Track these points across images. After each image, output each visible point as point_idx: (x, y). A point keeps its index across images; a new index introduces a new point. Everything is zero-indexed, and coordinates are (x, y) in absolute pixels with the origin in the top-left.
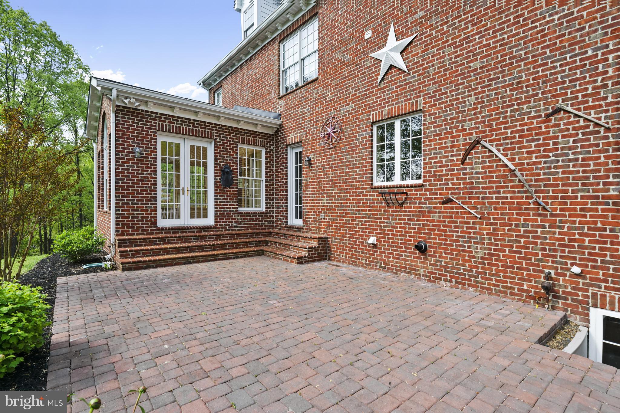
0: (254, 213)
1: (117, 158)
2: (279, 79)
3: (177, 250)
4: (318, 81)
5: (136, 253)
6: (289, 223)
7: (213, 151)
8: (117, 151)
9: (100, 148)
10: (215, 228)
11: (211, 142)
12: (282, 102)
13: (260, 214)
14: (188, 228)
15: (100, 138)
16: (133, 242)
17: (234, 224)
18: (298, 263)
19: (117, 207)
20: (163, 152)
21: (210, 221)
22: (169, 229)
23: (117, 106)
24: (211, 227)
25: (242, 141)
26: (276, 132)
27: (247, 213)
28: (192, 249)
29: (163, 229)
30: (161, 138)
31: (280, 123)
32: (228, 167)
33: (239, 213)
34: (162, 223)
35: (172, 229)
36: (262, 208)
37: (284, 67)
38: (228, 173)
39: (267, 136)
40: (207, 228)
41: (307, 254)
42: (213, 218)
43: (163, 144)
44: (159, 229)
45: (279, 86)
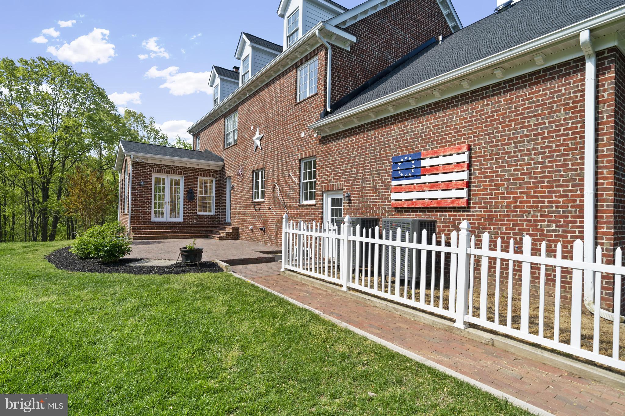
0: (207, 215)
1: (133, 187)
2: (224, 139)
3: (160, 233)
4: (237, 145)
5: (140, 233)
6: (227, 221)
7: (183, 181)
8: (133, 184)
9: (123, 177)
10: (183, 223)
11: (182, 177)
12: (224, 152)
13: (211, 216)
14: (167, 223)
15: (123, 171)
16: (139, 228)
17: (195, 221)
18: (219, 240)
19: (132, 211)
20: (156, 183)
21: (180, 219)
22: (158, 222)
23: (133, 162)
24: (181, 223)
25: (200, 175)
26: (222, 169)
27: (202, 215)
28: (168, 233)
29: (154, 222)
30: (155, 176)
31: (223, 164)
32: (192, 190)
33: (198, 215)
34: (154, 219)
35: (159, 222)
36: (213, 213)
37: (227, 132)
38: (191, 193)
39: (216, 171)
40: (178, 223)
41: (225, 235)
42: (182, 218)
43: (156, 178)
44: (152, 223)
45: (224, 143)
